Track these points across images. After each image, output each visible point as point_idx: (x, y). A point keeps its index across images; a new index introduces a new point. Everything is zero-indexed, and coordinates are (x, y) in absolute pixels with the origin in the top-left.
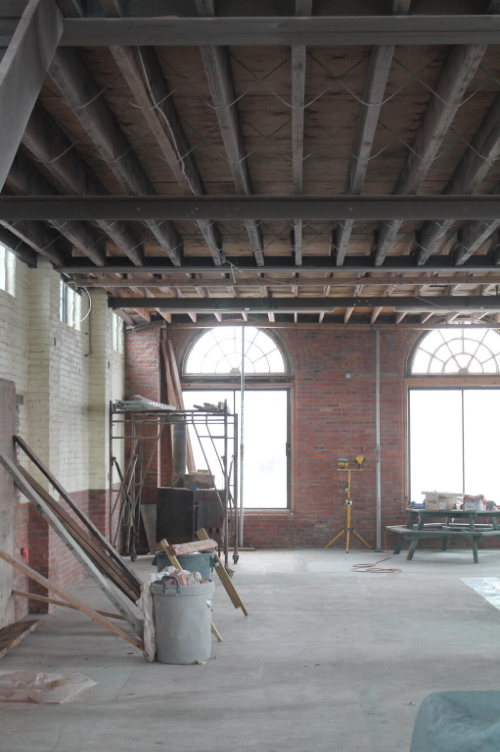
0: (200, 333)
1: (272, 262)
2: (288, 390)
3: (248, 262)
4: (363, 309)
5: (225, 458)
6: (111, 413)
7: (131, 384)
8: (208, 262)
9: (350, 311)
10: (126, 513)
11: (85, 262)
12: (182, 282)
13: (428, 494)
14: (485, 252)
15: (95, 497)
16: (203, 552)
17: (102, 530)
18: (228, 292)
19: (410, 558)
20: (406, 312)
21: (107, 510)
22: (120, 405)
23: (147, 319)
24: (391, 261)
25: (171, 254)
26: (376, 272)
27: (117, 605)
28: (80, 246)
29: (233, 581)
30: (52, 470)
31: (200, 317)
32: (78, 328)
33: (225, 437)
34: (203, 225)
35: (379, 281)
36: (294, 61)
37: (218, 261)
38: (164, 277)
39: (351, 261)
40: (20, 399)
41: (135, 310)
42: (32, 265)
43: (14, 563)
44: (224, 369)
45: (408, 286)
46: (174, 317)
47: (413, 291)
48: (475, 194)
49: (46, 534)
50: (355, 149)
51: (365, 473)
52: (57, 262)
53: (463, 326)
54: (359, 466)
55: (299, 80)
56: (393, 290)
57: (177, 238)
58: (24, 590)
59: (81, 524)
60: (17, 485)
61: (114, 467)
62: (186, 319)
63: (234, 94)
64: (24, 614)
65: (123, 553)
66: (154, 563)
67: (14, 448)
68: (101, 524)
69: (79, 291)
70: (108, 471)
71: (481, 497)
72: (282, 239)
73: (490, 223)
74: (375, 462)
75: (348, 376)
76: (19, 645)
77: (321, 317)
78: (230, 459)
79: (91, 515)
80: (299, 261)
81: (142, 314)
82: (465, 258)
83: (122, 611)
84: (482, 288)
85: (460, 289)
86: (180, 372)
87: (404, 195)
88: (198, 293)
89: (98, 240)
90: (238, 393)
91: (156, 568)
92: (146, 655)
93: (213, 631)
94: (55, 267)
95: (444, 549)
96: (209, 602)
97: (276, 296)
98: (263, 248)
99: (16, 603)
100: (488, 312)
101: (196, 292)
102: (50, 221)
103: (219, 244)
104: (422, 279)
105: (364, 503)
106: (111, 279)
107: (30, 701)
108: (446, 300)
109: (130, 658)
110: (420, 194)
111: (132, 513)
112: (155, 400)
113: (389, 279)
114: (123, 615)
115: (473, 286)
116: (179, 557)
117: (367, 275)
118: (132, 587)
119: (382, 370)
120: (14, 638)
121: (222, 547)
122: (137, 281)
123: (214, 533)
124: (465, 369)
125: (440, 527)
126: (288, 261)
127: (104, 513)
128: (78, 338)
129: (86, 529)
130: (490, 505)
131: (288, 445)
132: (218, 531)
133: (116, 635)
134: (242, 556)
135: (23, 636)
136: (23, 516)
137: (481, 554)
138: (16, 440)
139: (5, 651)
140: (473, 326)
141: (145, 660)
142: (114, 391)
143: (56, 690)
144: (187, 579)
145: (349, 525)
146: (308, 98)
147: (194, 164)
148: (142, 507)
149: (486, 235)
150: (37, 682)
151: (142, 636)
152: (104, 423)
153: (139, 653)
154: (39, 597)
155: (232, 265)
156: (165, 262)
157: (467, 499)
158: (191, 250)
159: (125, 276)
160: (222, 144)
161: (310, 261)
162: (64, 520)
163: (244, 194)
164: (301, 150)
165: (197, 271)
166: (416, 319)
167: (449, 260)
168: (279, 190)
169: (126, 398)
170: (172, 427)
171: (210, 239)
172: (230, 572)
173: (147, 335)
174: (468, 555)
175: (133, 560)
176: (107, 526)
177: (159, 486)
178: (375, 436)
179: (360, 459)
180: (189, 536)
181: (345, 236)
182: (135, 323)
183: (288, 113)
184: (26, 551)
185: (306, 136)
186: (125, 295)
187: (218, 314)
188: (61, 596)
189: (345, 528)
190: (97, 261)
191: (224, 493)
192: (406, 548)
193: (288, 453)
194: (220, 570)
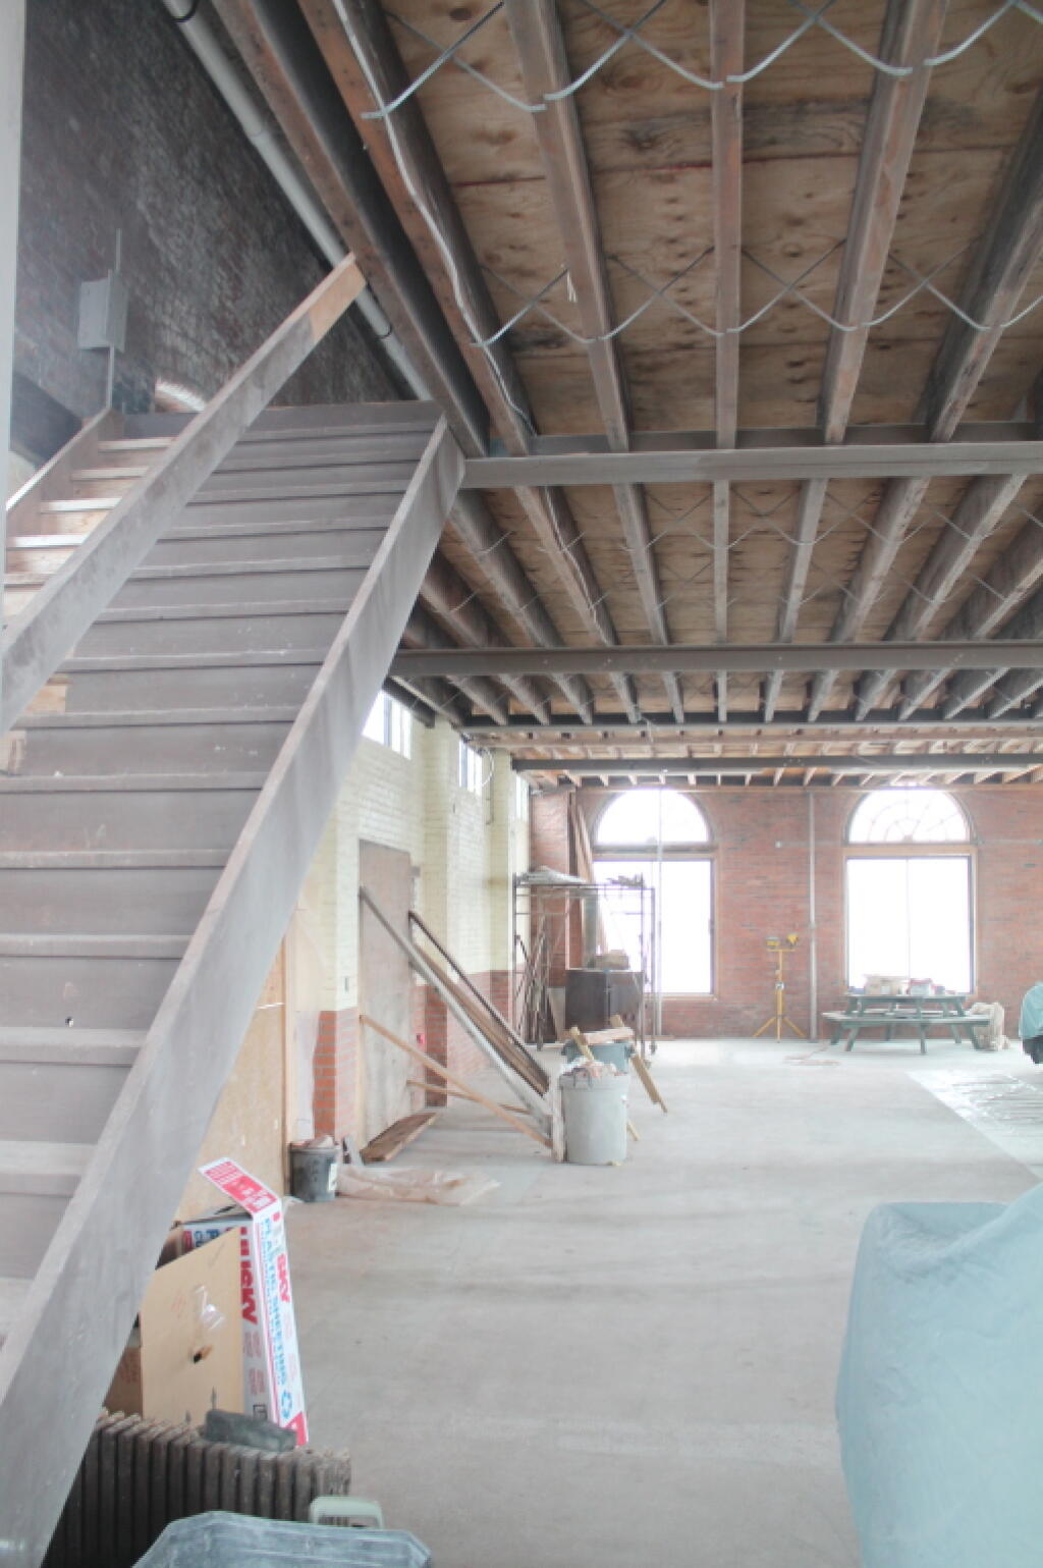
0: (613, 797)
1: (693, 718)
2: (712, 860)
3: (666, 718)
4: (794, 770)
5: (641, 937)
6: (515, 887)
7: (537, 856)
8: (621, 719)
9: (780, 772)
10: (532, 998)
11: (486, 721)
12: (593, 741)
13: (870, 978)
14: (931, 704)
15: (498, 979)
16: (618, 1041)
17: (506, 1015)
18: (644, 752)
19: (849, 1048)
20: (842, 772)
21: (510, 994)
22: (525, 877)
23: (554, 782)
24: (826, 716)
25: (582, 711)
26: (808, 728)
27: (523, 1099)
28: (481, 703)
29: (651, 1073)
30: (450, 949)
31: (612, 780)
32: (479, 793)
33: (642, 913)
34: (617, 679)
35: (812, 738)
36: (717, 498)
37: (633, 718)
38: (573, 737)
39: (781, 717)
40: (416, 871)
41: (542, 772)
42: (430, 725)
43: (409, 1050)
44: (639, 838)
45: (845, 744)
46: (585, 780)
47: (850, 749)
48: (919, 641)
49: (445, 1019)
50: (785, 590)
51: (798, 954)
52: (456, 721)
53: (906, 788)
54: (791, 946)
55: (721, 517)
56: (828, 748)
57: (588, 693)
58: (421, 1079)
59: (482, 1008)
60: (412, 965)
61: (519, 946)
62: (597, 782)
63: (650, 536)
64: (420, 1106)
65: (529, 1040)
66: (564, 1053)
67: (410, 925)
68: (503, 1008)
69: (480, 752)
70: (511, 950)
71: (928, 982)
72: (704, 693)
73: (937, 672)
74: (808, 942)
75: (779, 845)
76: (417, 1140)
77: (748, 780)
78: (647, 938)
79: (493, 999)
80: (723, 716)
81: (549, 777)
82: (908, 712)
83: (529, 1106)
84: (928, 746)
85: (903, 747)
86: (591, 842)
87: (839, 642)
88: (611, 753)
89: (501, 696)
90: (656, 864)
91: (565, 1058)
92: (555, 1155)
93: (629, 1129)
94: (454, 726)
95: (887, 1038)
96: (624, 1097)
97: (697, 756)
98: (682, 702)
99: (412, 1094)
100: (936, 772)
101: (607, 752)
102: (449, 677)
103: (634, 698)
104: (860, 735)
105: (798, 987)
106: (514, 739)
107: (428, 1201)
108: (887, 758)
109: (536, 1158)
110: (858, 641)
111: (538, 997)
112: (563, 872)
113: (823, 736)
114: (529, 1110)
115: (918, 743)
116: (592, 1047)
117: (799, 732)
118: (540, 1080)
119: (817, 838)
120: (411, 1132)
121: (639, 1036)
122: (543, 741)
123: (630, 1019)
124: (910, 837)
125: (882, 1014)
126: (711, 717)
127: (507, 997)
128: (479, 804)
129: (487, 1014)
130: (939, 989)
131: (712, 922)
132: (634, 1018)
133: (522, 1132)
134: (662, 1046)
135: (420, 1130)
136: (419, 999)
137: (930, 1044)
138: (411, 915)
139: (400, 1146)
140: (918, 787)
141: (553, 1159)
142: (518, 862)
143: (456, 1191)
144: (601, 1071)
145: (780, 1012)
146: (732, 538)
147: (606, 611)
148: (549, 991)
149: (933, 685)
150: (436, 1181)
151: (550, 1134)
152: (507, 897)
153: (547, 1152)
154: (437, 1088)
155: (648, 723)
156: (574, 719)
157: (913, 982)
158: (604, 706)
159: (530, 736)
160: (637, 589)
161: (735, 717)
162: (464, 1004)
163: (660, 642)
164: (724, 596)
165: (611, 729)
166: (854, 781)
167: (892, 715)
168: (701, 639)
169: (532, 869)
170: (583, 903)
171: (624, 693)
172: (648, 1064)
173: (554, 800)
174: (914, 1045)
175: (539, 1049)
176: (510, 1012)
177: (568, 967)
178: (809, 911)
179: (792, 938)
180: (601, 1023)
181: (775, 689)
182: (541, 787)
183: (710, 554)
184: (423, 1038)
185: (730, 580)
186: (530, 756)
187: (632, 776)
188: (461, 1087)
189: (776, 1015)
190: (499, 718)
191: (641, 976)
192: (845, 1038)
193: (712, 931)
194: (636, 1061)
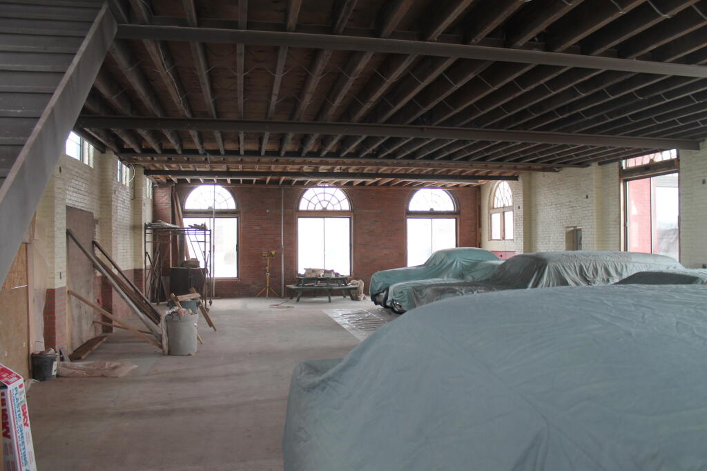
0: (192, 188)
1: (228, 153)
2: (237, 218)
3: (216, 152)
4: (275, 178)
5: (205, 252)
6: (145, 229)
7: (156, 214)
8: (195, 152)
9: (269, 179)
10: (154, 281)
11: (131, 151)
12: (182, 162)
13: (306, 269)
14: (334, 151)
15: (137, 273)
16: (193, 299)
17: (141, 290)
18: (207, 168)
19: (298, 301)
20: (296, 179)
21: (144, 280)
22: (150, 225)
23: (165, 181)
24: (288, 154)
25: (177, 147)
26: (282, 159)
27: (148, 326)
28: (128, 143)
29: (209, 314)
30: (114, 259)
31: (192, 180)
32: (128, 185)
33: (205, 242)
34: (193, 133)
35: (282, 163)
36: (238, 52)
37: (201, 152)
38: (173, 159)
39: (268, 153)
40: (96, 222)
41: (158, 176)
42: (103, 152)
43: (93, 306)
44: (205, 207)
45: (297, 167)
46: (179, 180)
47: (299, 169)
48: (329, 122)
49: (111, 292)
50: (270, 96)
51: (276, 260)
52: (116, 151)
53: (325, 187)
54: (273, 256)
55: (241, 61)
56: (290, 168)
57: (180, 140)
58: (100, 320)
59: (130, 287)
60: (95, 267)
61: (147, 257)
62: (185, 181)
63: (208, 67)
64: (100, 332)
65: (153, 301)
66: (168, 305)
67: (93, 247)
68: (140, 286)
69: (128, 166)
70: (144, 259)
71: (332, 271)
72: (234, 142)
73: (336, 136)
74: (281, 254)
75: (268, 211)
76: (98, 349)
77: (254, 181)
78: (207, 253)
79: (135, 282)
80: (242, 153)
81: (162, 178)
82: (324, 153)
83: (151, 330)
84: (333, 168)
85: (323, 169)
86: (182, 209)
87: (294, 121)
88: (191, 168)
89: (139, 140)
90: (212, 219)
91: (168, 308)
92: (164, 351)
93: (198, 339)
94: (115, 153)
95: (315, 296)
96: (196, 324)
97: (231, 170)
98: (224, 145)
99: (95, 328)
100: (337, 180)
101: (189, 168)
102: (112, 129)
103: (202, 143)
104: (304, 163)
105: (275, 274)
106: (146, 161)
107: (103, 376)
108: (315, 174)
109: (155, 354)
110: (302, 120)
111: (157, 280)
112: (169, 223)
113: (288, 163)
114: (151, 332)
115: (329, 167)
116: (180, 302)
117: (277, 161)
118: (156, 317)
119: (285, 208)
120: (95, 345)
121: (203, 297)
122: (158, 162)
123: (199, 290)
124: (325, 208)
125: (312, 286)
126: (237, 153)
127: (142, 281)
128: (128, 190)
129: (132, 289)
130: (337, 274)
131: (237, 246)
132: (202, 289)
133: (148, 342)
134: (214, 302)
135: (99, 344)
136: (98, 282)
137: (333, 298)
138: (94, 243)
139: (90, 352)
140: (329, 187)
141: (163, 354)
142: (147, 217)
143: (116, 371)
144: (184, 313)
145: (268, 285)
146: (245, 70)
147: (188, 101)
148: (162, 278)
149: (334, 142)
150: (107, 366)
151: (161, 342)
152: (142, 234)
153: (160, 351)
154: (108, 324)
155: (208, 154)
156: (173, 152)
157: (326, 271)
158: (187, 146)
159: (153, 159)
160: (202, 92)
161: (248, 153)
162: (121, 284)
163: (213, 117)
164: (242, 96)
165: (191, 157)
166: (302, 183)
167: (316, 154)
168: (232, 116)
169: (153, 222)
170: (178, 236)
171: (196, 140)
172: (208, 310)
173: (165, 189)
174: (326, 299)
175: (158, 304)
176: (144, 287)
177: (171, 267)
178: (281, 241)
179: (273, 253)
180: (187, 292)
181: (265, 141)
182: (158, 183)
183: (235, 77)
184: (100, 300)
185: (245, 90)
186: (153, 168)
187: (201, 179)
188: (119, 323)
189: (266, 287)
190: (138, 151)
191: (205, 270)
192: (296, 296)
193: (237, 250)
194: (202, 308)
